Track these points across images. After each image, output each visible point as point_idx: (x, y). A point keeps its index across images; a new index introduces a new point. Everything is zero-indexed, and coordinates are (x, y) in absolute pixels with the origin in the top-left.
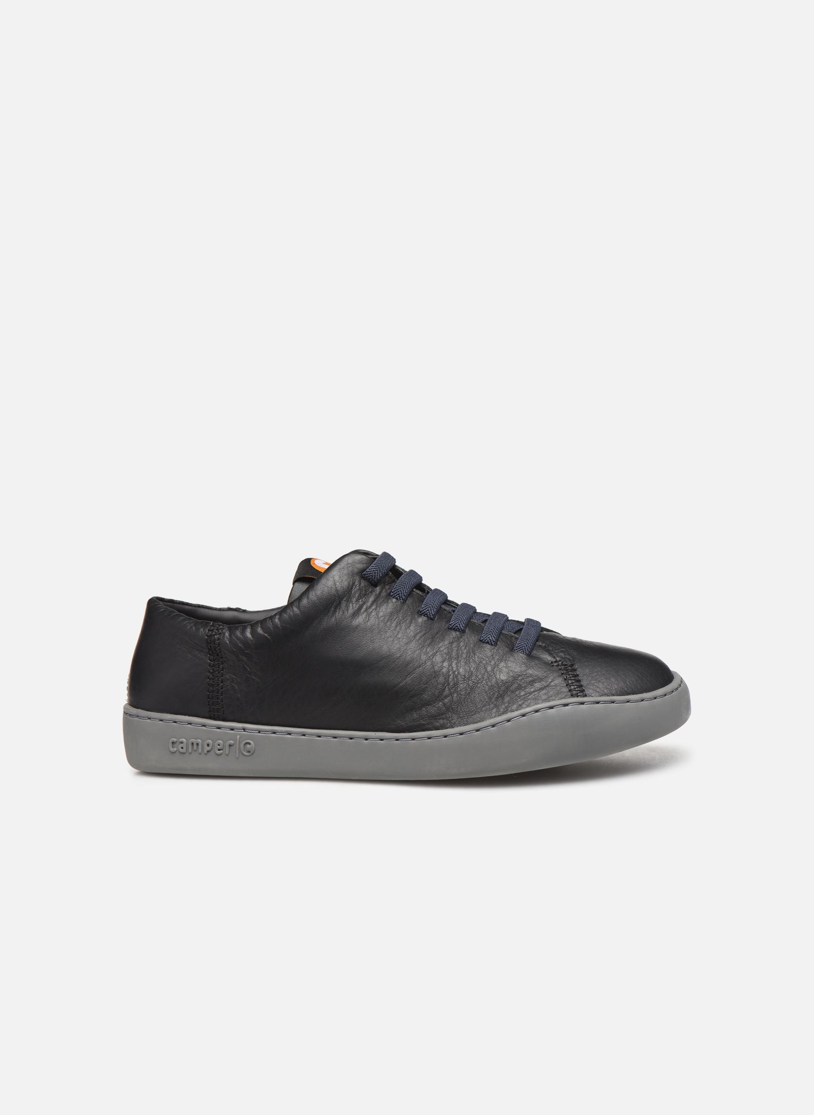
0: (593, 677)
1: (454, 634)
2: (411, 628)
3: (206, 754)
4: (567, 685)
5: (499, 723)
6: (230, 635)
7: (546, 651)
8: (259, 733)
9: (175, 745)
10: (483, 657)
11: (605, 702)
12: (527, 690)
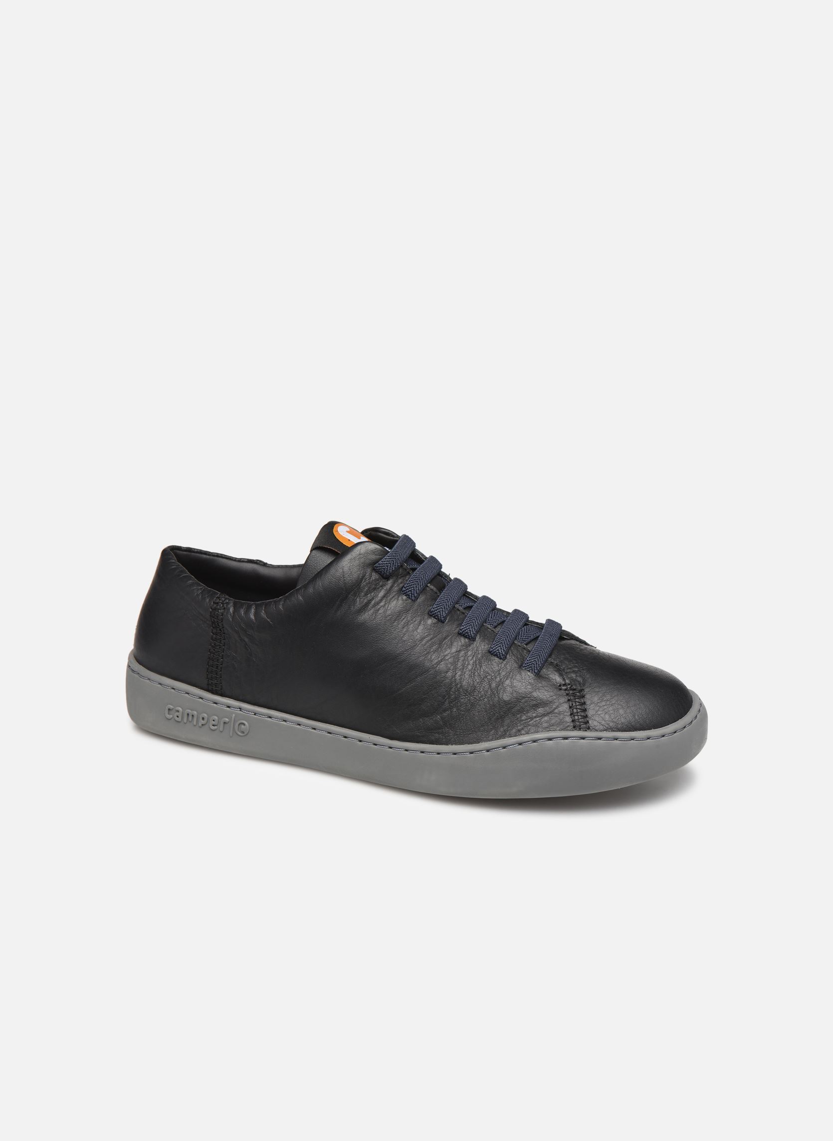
0: (600, 707)
1: (463, 641)
2: (418, 631)
3: (200, 727)
4: (571, 714)
5: (494, 749)
6: (234, 613)
7: (556, 671)
8: (255, 715)
9: (171, 712)
10: (489, 672)
11: (608, 739)
12: (529, 714)
